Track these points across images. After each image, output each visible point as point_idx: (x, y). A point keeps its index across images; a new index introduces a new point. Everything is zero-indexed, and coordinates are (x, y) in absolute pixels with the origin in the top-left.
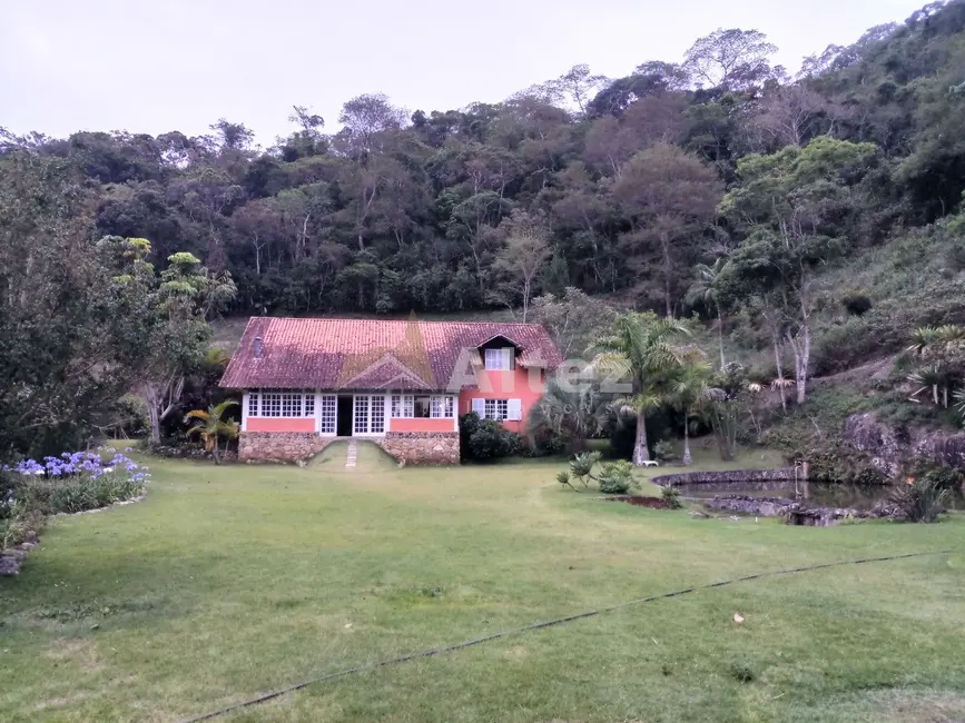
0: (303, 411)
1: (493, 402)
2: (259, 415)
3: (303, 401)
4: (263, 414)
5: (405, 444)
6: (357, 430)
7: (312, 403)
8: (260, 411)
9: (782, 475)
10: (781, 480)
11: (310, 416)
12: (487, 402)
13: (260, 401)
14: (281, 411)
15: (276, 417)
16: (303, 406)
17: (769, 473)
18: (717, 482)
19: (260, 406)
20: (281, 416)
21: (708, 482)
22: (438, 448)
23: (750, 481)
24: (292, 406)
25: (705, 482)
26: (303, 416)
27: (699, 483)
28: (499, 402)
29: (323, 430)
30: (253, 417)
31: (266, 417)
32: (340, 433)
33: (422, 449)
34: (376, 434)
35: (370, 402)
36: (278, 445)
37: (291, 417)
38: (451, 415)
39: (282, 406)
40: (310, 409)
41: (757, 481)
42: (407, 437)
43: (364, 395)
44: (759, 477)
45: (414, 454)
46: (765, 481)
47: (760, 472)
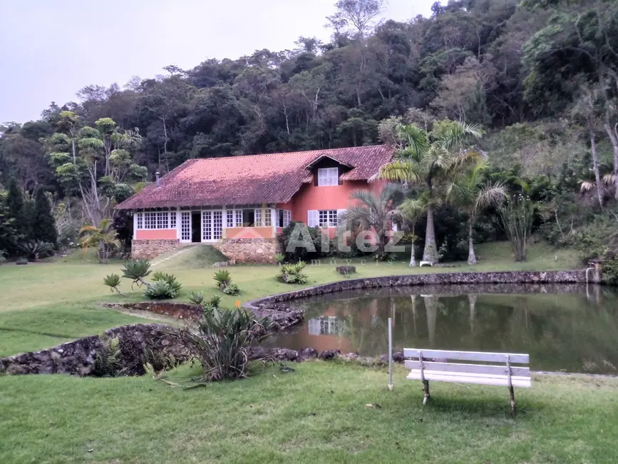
0: (169, 224)
1: (325, 212)
2: (144, 228)
3: (169, 216)
4: (146, 227)
5: (236, 248)
6: (204, 238)
7: (175, 218)
8: (144, 225)
9: (568, 277)
10: (567, 282)
11: (173, 228)
12: (321, 213)
13: (144, 217)
14: (157, 225)
15: (153, 229)
16: (169, 220)
17: (551, 274)
18: (478, 283)
19: (144, 221)
20: (157, 228)
21: (466, 283)
22: (260, 251)
23: (523, 282)
24: (162, 221)
25: (461, 283)
26: (169, 228)
27: (451, 283)
28: (331, 212)
29: (183, 238)
30: (140, 229)
31: (147, 229)
32: (194, 240)
33: (248, 252)
34: (217, 240)
35: (212, 216)
36: (154, 249)
37: (162, 229)
38: (270, 224)
39: (157, 221)
40: (174, 223)
41: (533, 282)
42: (237, 242)
43: (208, 211)
44: (536, 279)
45: (242, 256)
46: (544, 282)
47: (537, 274)
